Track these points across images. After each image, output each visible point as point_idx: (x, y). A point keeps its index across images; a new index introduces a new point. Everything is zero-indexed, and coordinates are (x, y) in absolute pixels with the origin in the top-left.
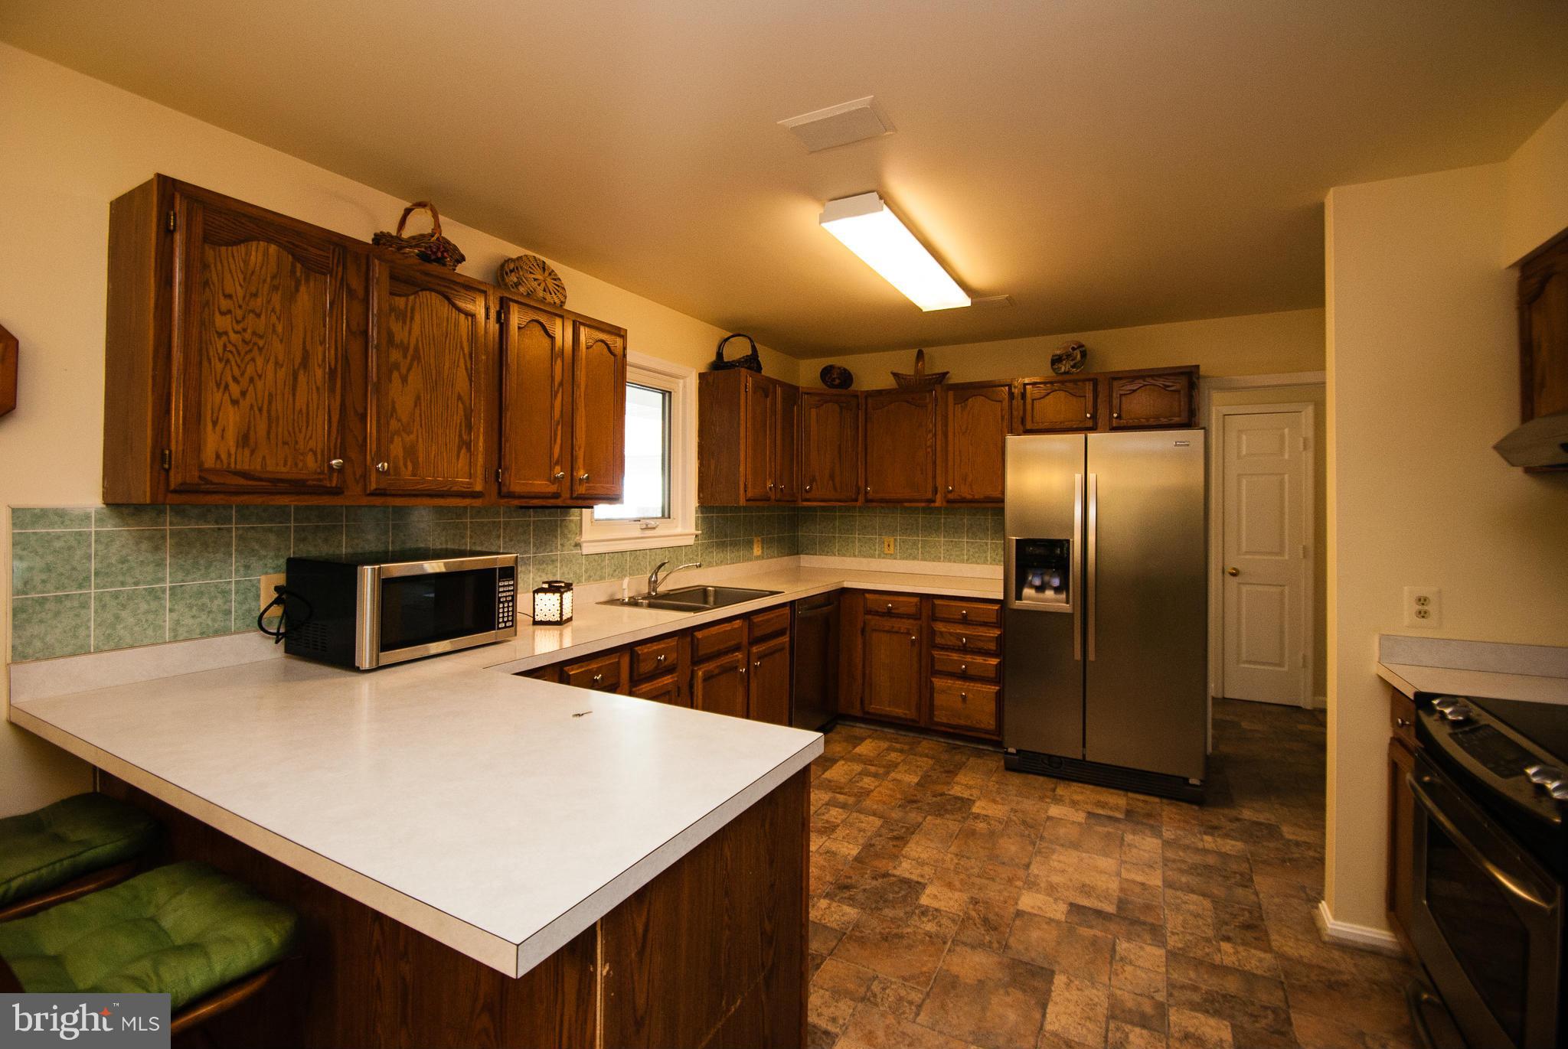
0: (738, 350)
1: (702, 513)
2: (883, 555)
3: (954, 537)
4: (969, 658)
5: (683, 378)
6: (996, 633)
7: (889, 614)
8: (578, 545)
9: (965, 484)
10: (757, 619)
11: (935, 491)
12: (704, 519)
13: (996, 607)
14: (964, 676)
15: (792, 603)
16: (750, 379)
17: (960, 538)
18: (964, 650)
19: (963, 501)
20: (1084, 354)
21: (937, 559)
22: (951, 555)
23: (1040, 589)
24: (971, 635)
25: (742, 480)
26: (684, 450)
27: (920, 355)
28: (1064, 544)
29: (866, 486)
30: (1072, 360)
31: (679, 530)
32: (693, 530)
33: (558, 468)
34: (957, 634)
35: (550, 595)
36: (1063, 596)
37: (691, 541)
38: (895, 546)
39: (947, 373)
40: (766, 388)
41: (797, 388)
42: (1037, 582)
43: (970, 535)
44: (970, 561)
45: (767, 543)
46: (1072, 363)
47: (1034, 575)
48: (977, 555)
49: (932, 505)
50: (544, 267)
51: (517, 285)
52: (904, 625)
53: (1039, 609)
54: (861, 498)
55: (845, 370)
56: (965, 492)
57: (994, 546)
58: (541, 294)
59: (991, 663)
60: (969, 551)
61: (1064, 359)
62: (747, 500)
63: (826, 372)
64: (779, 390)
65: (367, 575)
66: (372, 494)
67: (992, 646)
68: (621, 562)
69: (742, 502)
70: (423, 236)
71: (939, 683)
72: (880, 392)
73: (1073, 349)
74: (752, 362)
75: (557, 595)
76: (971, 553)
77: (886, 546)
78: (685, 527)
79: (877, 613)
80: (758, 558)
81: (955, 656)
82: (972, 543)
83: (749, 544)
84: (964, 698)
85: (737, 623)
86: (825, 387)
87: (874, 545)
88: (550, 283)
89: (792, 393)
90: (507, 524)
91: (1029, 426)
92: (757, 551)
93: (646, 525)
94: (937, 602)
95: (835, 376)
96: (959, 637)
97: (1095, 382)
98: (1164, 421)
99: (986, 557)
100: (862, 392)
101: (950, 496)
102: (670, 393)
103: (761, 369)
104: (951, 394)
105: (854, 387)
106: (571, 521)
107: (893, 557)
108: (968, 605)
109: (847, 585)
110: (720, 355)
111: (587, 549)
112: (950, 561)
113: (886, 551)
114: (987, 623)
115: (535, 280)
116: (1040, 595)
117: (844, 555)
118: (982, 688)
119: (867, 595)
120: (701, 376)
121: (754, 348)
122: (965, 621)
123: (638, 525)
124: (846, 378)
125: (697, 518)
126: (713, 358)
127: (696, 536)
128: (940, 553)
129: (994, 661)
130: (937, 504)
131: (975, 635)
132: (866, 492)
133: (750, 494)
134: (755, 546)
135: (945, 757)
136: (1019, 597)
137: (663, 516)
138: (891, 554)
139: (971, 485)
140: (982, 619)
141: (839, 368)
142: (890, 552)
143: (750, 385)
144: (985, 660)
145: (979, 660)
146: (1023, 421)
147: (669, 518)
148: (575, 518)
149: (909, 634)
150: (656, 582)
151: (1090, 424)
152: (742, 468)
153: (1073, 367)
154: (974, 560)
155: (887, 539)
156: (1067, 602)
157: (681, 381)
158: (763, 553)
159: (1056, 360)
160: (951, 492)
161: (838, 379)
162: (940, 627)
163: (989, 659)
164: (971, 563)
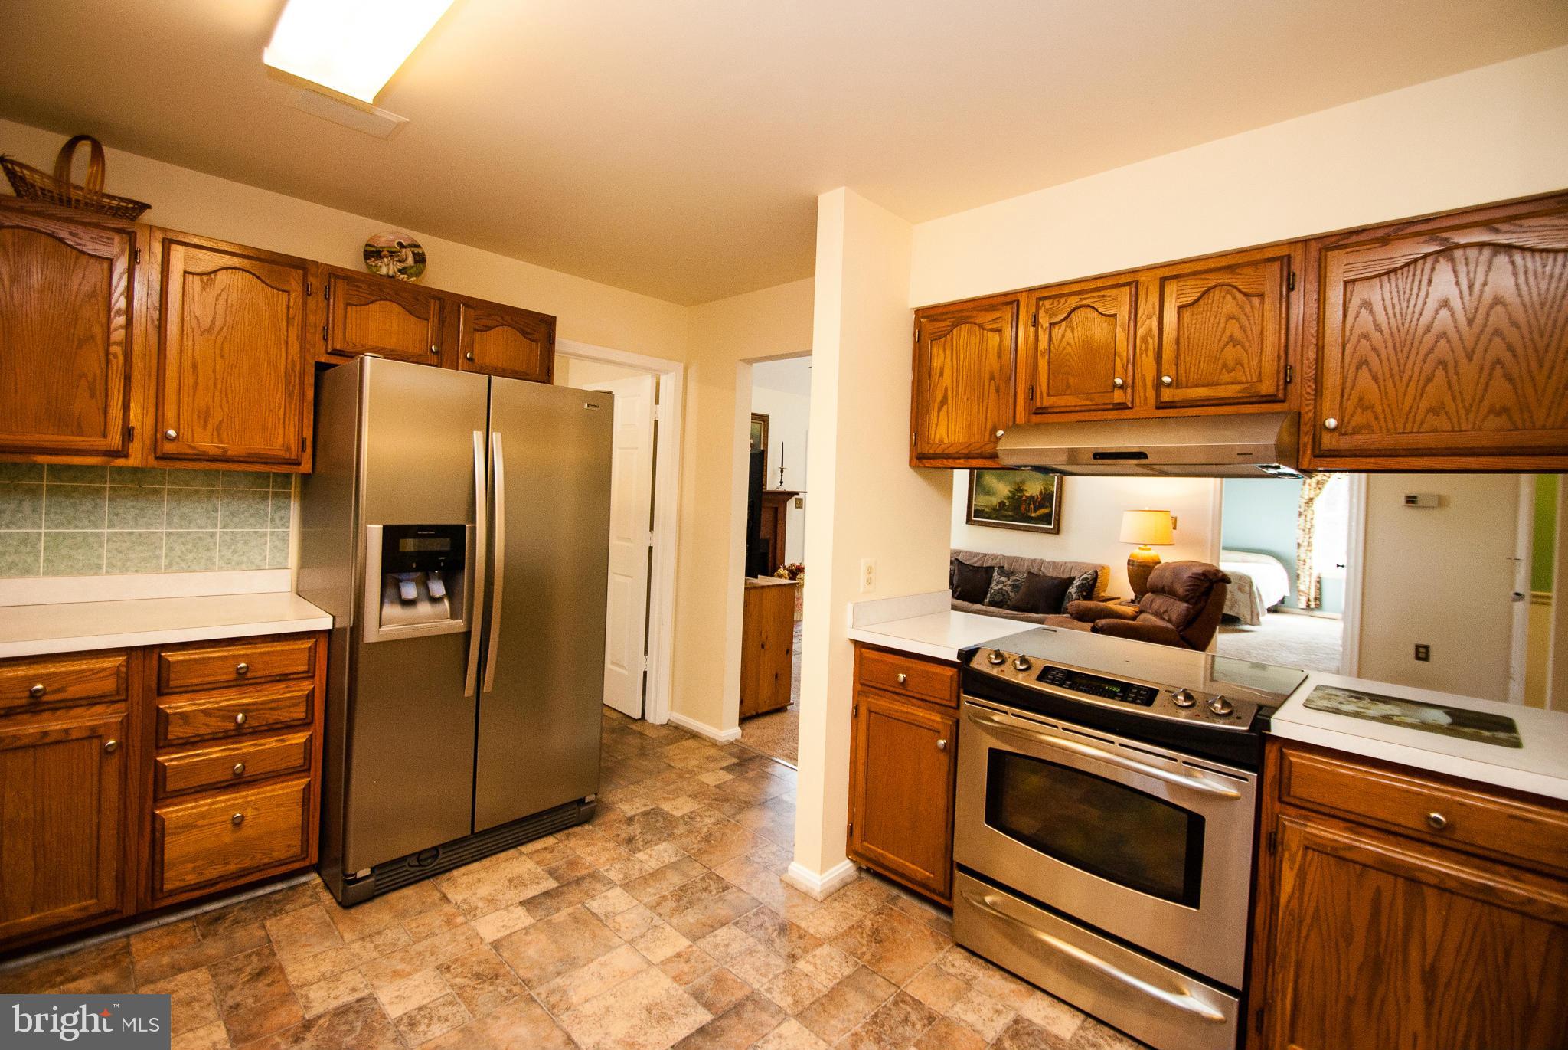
3: (137, 525)
4: (249, 746)
6: (305, 687)
9: (205, 427)
11: (128, 435)
13: (309, 645)
14: (239, 782)
17: (149, 525)
18: (238, 733)
19: (202, 457)
20: (419, 259)
22: (129, 560)
23: (410, 604)
24: (253, 704)
30: (400, 262)
34: (223, 708)
39: (149, 207)
43: (176, 519)
44: (174, 568)
46: (399, 266)
48: (190, 556)
49: (120, 462)
56: (208, 441)
57: (227, 538)
59: (294, 742)
60: (172, 549)
61: (385, 256)
67: (298, 712)
71: (176, 812)
73: (404, 248)
76: (177, 552)
81: (220, 751)
82: (180, 535)
84: (237, 821)
91: (336, 344)
94: (167, 657)
96: (228, 713)
97: (441, 302)
99: (210, 558)
101: (168, 447)
108: (248, 652)
112: (124, 570)
114: (287, 675)
116: (410, 613)
118: (274, 790)
122: (242, 680)
128: (100, 557)
129: (301, 737)
130: (133, 461)
131: (262, 703)
135: (214, 948)
139: (218, 428)
140: (277, 671)
144: (282, 741)
145: (270, 743)
146: (326, 332)
149: (99, 734)
151: (434, 360)
153: (401, 271)
154: (183, 565)
159: (371, 253)
160: (172, 440)
162: (177, 704)
163: (290, 736)
164: (176, 572)
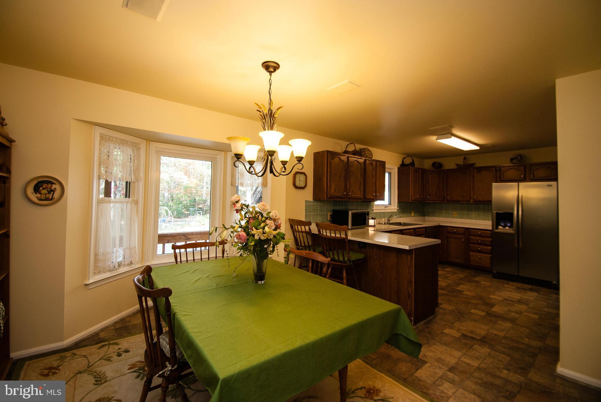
0: (408, 161)
1: (399, 203)
2: (453, 217)
3: (477, 212)
4: (481, 247)
5: (394, 169)
6: (490, 239)
7: (455, 233)
8: (373, 210)
9: (480, 196)
10: (417, 230)
11: (470, 198)
12: (399, 205)
13: (490, 232)
14: (480, 252)
15: (425, 227)
16: (413, 169)
17: (479, 212)
18: (480, 244)
19: (479, 201)
20: (521, 158)
21: (472, 219)
23: (504, 227)
24: (482, 240)
25: (410, 196)
26: (394, 187)
27: (465, 158)
28: (512, 214)
29: (447, 196)
30: (518, 159)
31: (393, 208)
32: (397, 208)
33: (374, 193)
34: (478, 239)
35: (372, 220)
36: (512, 229)
37: (396, 211)
38: (457, 215)
39: (474, 163)
40: (417, 170)
41: (425, 169)
42: (503, 224)
44: (483, 220)
45: (416, 212)
46: (517, 160)
47: (502, 223)
49: (469, 202)
50: (368, 150)
51: (364, 155)
52: (460, 236)
53: (503, 232)
54: (445, 200)
55: (440, 163)
56: (480, 199)
58: (369, 156)
61: (515, 159)
62: (412, 200)
63: (434, 164)
64: (420, 171)
65: (350, 212)
66: (348, 199)
67: (489, 243)
68: (382, 215)
69: (411, 201)
70: (353, 150)
71: (471, 253)
72: (452, 170)
73: (518, 156)
74: (413, 164)
75: (374, 220)
76: (483, 217)
77: (454, 215)
78: (394, 207)
79: (450, 233)
80: (413, 216)
81: (477, 246)
83: (410, 212)
84: (480, 258)
85: (412, 230)
86: (433, 169)
87: (450, 214)
88: (370, 153)
89: (424, 171)
90: (360, 205)
91: (502, 179)
92: (413, 214)
93: (386, 206)
94: (471, 230)
95: (437, 165)
96: (478, 240)
97: (525, 166)
98: (549, 178)
100: (445, 169)
101: (476, 200)
102: (391, 173)
103: (415, 165)
104: (475, 170)
105: (443, 168)
106: (371, 205)
107: (456, 218)
108: (481, 231)
109: (441, 224)
110: (403, 162)
111: (375, 211)
112: (476, 219)
113: (454, 216)
114: (487, 237)
115: (368, 153)
116: (504, 228)
117: (440, 217)
118: (486, 255)
119: (448, 228)
120: (398, 168)
121: (413, 160)
122: (480, 236)
123: (384, 206)
124: (440, 165)
125: (397, 205)
126: (401, 163)
127: (397, 209)
129: (490, 248)
130: (471, 202)
132: (447, 199)
133: (412, 199)
134: (412, 213)
136: (497, 228)
137: (389, 204)
138: (456, 217)
139: (482, 197)
140: (485, 235)
141: (438, 163)
142: (456, 216)
143: (412, 170)
145: (485, 247)
146: (500, 177)
147: (391, 204)
148: (372, 204)
149: (461, 239)
150: (389, 220)
151: (523, 179)
152: (410, 192)
153: (518, 161)
155: (454, 212)
156: (513, 230)
157: (393, 170)
158: (414, 215)
159: (512, 160)
160: (476, 198)
161: (437, 166)
162: (472, 237)
163: (488, 247)
